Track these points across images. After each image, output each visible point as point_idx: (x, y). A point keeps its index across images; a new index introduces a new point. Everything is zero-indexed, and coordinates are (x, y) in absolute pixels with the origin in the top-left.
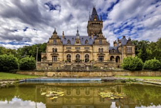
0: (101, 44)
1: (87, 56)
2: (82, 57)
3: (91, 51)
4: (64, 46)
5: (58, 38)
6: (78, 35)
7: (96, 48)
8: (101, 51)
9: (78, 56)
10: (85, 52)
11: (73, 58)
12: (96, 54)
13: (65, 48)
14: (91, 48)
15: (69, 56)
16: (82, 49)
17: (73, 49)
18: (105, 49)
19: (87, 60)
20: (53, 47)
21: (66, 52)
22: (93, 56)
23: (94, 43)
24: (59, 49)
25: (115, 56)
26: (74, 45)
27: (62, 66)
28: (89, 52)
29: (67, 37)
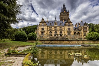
0: (69, 25)
1: (61, 32)
2: (58, 33)
3: (63, 29)
4: (48, 26)
5: (45, 22)
6: (56, 20)
7: (66, 28)
8: (69, 29)
9: (56, 32)
10: (60, 30)
11: (53, 33)
12: (66, 31)
13: (49, 27)
14: (63, 28)
15: (51, 33)
16: (58, 28)
17: (53, 28)
18: (72, 28)
19: (61, 35)
20: (42, 27)
21: (49, 30)
22: (65, 32)
23: (65, 25)
24: (45, 28)
25: (77, 32)
26: (53, 26)
27: (48, 38)
28: (62, 30)
29: (49, 21)
